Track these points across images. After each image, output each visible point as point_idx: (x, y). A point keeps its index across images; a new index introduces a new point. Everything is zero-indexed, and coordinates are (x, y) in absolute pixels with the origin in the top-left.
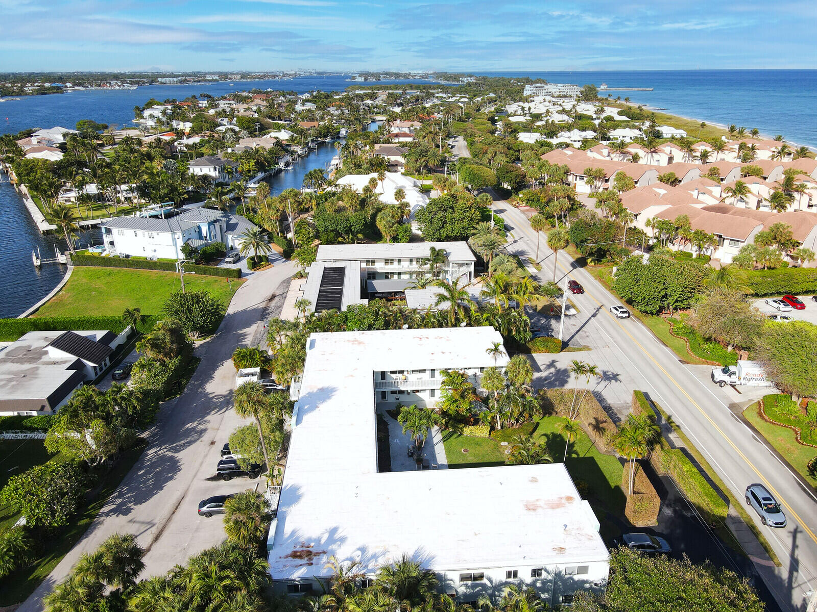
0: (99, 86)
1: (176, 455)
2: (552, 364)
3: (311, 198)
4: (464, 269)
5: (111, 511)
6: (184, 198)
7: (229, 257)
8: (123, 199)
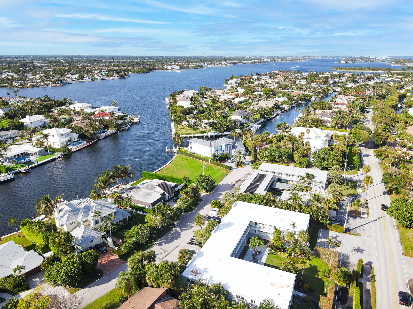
0: (217, 65)
1: (181, 232)
2: (336, 237)
3: (275, 137)
4: (321, 185)
5: (158, 244)
6: (225, 130)
7: (230, 160)
8: (203, 127)
